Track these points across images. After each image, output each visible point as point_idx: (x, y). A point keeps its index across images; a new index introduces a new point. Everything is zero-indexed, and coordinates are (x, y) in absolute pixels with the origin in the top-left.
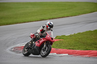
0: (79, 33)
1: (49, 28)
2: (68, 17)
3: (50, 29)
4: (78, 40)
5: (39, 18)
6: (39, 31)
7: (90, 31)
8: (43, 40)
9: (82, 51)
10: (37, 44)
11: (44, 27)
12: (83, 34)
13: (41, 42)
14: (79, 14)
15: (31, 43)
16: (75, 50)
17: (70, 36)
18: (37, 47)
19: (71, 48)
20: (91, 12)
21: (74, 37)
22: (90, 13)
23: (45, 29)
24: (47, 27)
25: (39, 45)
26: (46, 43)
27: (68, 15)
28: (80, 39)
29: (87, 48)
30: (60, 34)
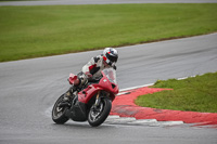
1: (108, 61)
3: (110, 64)
6: (86, 69)
10: (81, 97)
11: (97, 60)
14: (208, 31)
15: (68, 94)
16: (199, 113)
17: (188, 81)
18: (80, 103)
19: (189, 107)
21: (197, 83)
23: (100, 64)
24: (104, 59)
25: (85, 99)
28: (209, 87)
30: (165, 77)
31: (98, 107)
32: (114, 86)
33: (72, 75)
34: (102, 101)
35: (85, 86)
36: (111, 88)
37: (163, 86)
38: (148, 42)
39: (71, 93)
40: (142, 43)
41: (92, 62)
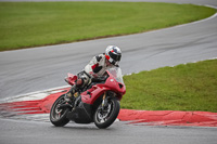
0: (144, 73)
1: (111, 60)
2: (119, 35)
3: (113, 63)
4: (140, 87)
7: (167, 68)
8: (99, 90)
9: (151, 112)
10: (85, 97)
12: (152, 73)
13: (95, 93)
14: (144, 30)
15: (70, 95)
16: (134, 111)
17: (125, 78)
18: (85, 104)
19: (124, 105)
20: (170, 25)
21: (132, 82)
22: (167, 26)
23: (102, 63)
24: (107, 58)
25: (90, 100)
26: (107, 95)
27: (120, 32)
28: (145, 85)
29: (162, 105)
32: (121, 86)
33: (72, 75)
36: (118, 88)
41: (94, 61)
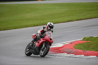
5: (66, 19)
8: (42, 41)
11: (44, 28)
25: (38, 45)
26: (45, 43)
30: (88, 36)
31: (44, 48)
33: (34, 35)
34: (46, 46)
35: (39, 39)
36: (49, 40)
37: (87, 40)
38: (80, 20)
39: (33, 43)
40: (77, 20)
41: (42, 29)
